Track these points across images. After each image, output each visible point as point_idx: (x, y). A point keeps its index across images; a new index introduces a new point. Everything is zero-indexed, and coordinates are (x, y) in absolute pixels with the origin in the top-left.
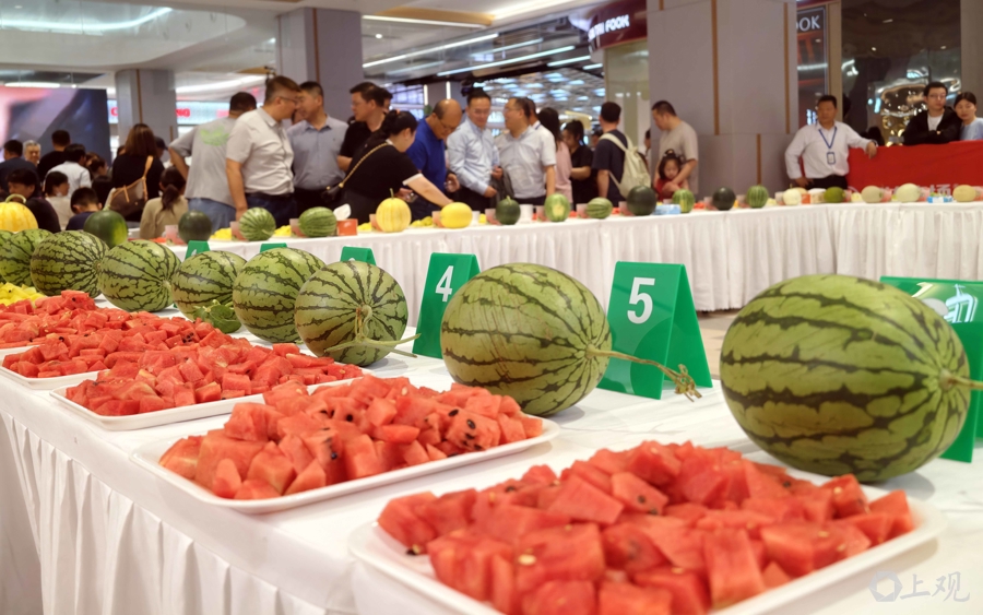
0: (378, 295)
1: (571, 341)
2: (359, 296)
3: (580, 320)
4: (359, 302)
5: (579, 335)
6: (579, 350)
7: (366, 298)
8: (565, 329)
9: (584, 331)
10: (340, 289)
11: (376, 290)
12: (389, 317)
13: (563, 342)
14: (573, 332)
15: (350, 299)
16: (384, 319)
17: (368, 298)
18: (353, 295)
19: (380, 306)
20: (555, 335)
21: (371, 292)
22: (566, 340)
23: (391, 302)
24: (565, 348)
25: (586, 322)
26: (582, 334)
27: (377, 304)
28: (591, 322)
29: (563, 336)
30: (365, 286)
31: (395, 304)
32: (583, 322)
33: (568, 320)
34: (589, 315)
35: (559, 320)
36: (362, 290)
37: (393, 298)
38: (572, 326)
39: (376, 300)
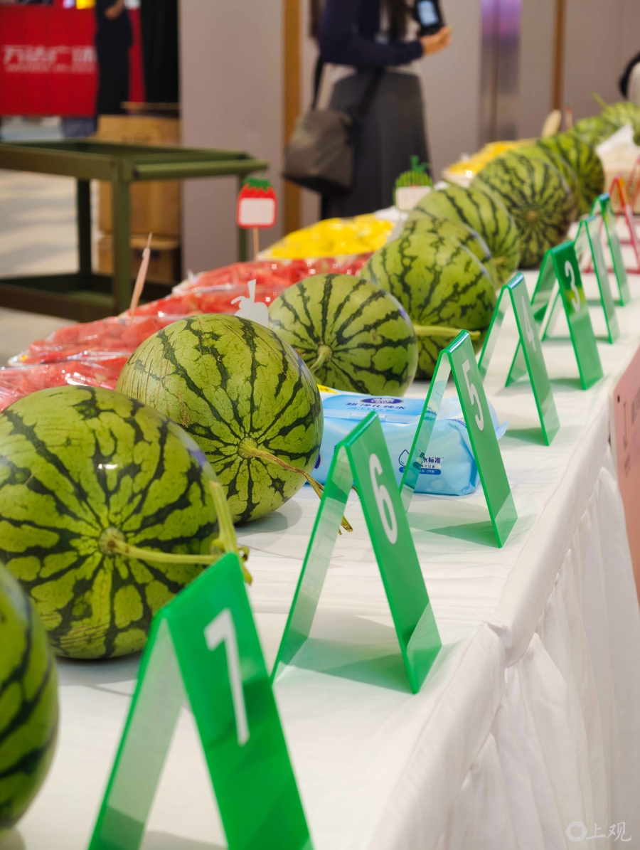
0: (346, 334)
1: (215, 431)
2: (318, 331)
3: (235, 405)
4: (316, 340)
5: (229, 425)
6: (226, 445)
7: (327, 336)
8: (209, 414)
9: (240, 420)
10: (297, 317)
11: (344, 327)
12: (358, 368)
13: (203, 432)
14: (221, 419)
15: (304, 335)
16: (350, 370)
17: (330, 337)
18: (310, 329)
19: (346, 351)
20: (194, 420)
21: (337, 327)
22: (208, 429)
23: (366, 346)
24: (205, 440)
25: (244, 408)
26: (235, 424)
27: (341, 347)
28: (253, 408)
29: (203, 424)
30: (330, 318)
31: (372, 351)
32: (239, 407)
33: (216, 403)
34: (251, 400)
35: (204, 402)
36: (324, 322)
37: (371, 341)
38: (221, 411)
39: (341, 340)
